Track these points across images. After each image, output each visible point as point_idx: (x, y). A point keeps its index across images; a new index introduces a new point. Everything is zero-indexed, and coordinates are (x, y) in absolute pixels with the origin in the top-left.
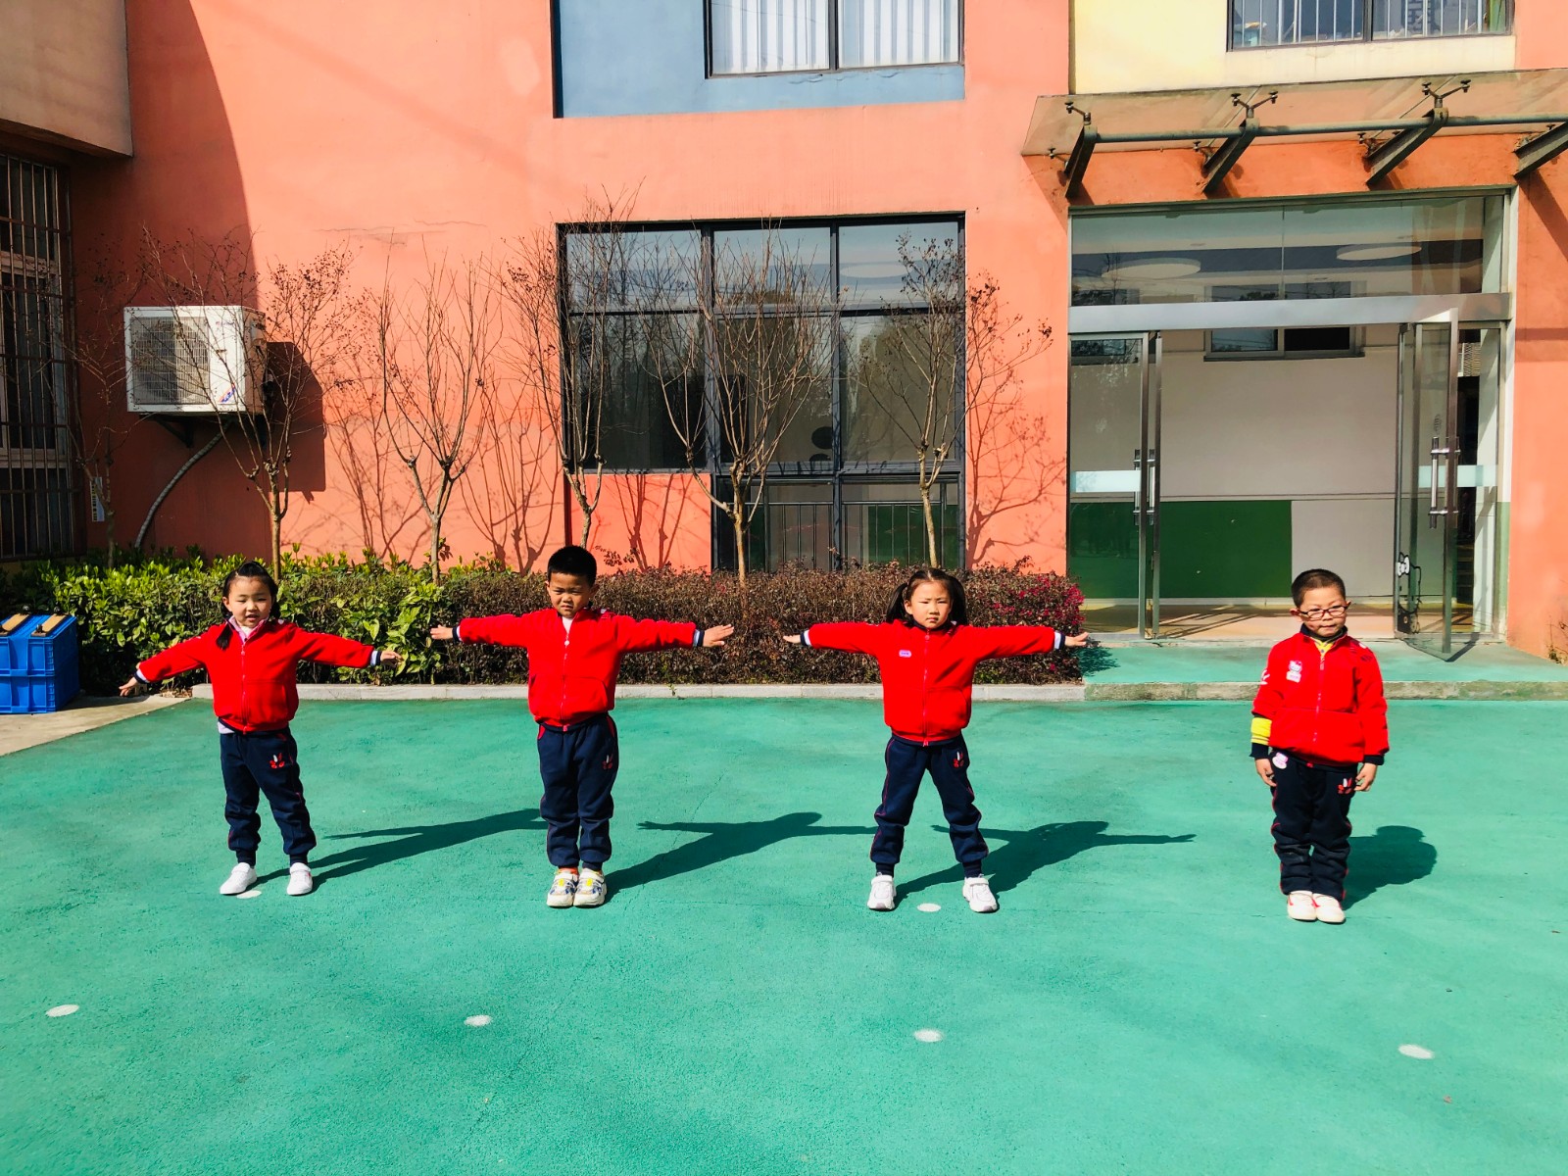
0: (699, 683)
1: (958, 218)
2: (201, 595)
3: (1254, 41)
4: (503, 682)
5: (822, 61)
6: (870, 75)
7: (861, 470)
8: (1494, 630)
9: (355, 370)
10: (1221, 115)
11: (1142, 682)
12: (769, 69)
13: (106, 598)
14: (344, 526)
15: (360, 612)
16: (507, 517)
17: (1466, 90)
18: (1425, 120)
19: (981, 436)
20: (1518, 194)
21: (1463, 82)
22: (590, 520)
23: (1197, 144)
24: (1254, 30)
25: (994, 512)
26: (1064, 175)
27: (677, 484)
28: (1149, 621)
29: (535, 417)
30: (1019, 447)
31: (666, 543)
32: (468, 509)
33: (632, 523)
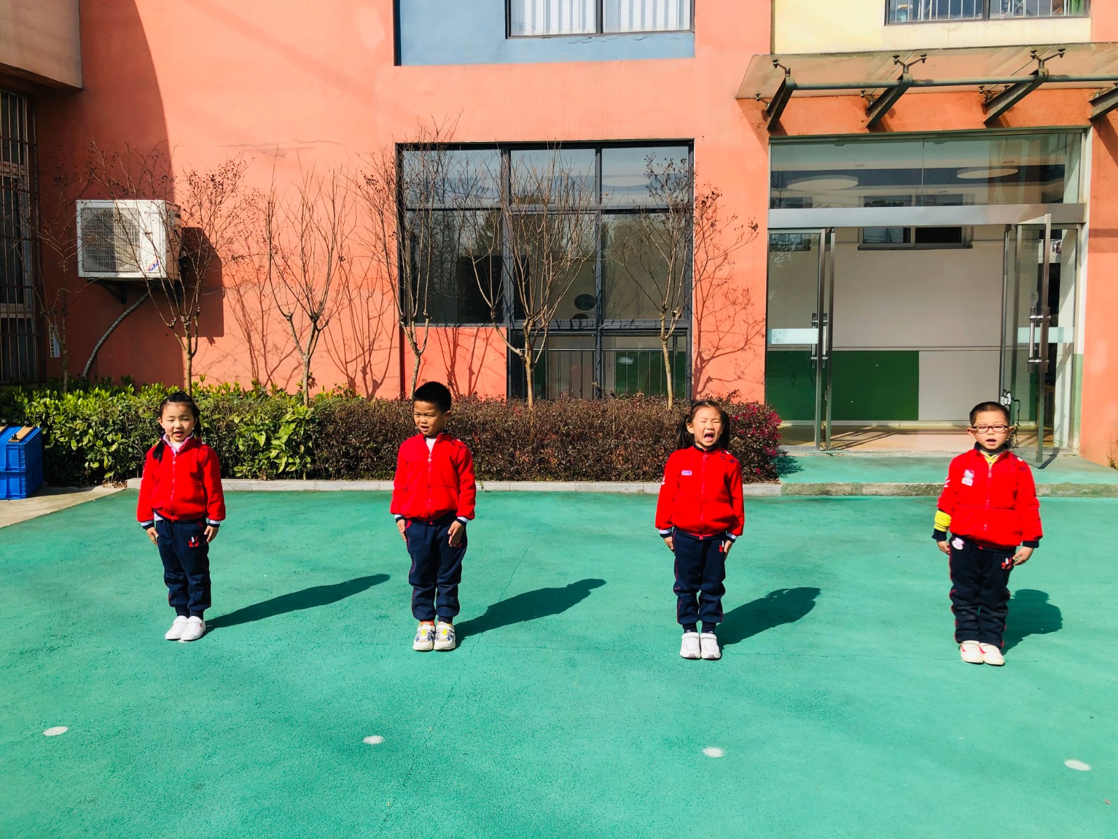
0: (501, 480)
1: (689, 144)
2: (134, 413)
3: (903, 18)
4: (356, 479)
5: (591, 27)
6: (627, 38)
7: (616, 326)
8: (1070, 446)
9: (247, 248)
10: (882, 71)
11: (822, 482)
12: (551, 33)
13: (63, 414)
14: (237, 363)
15: (251, 426)
16: (357, 358)
17: (1061, 56)
18: (1032, 77)
19: (704, 302)
20: (1092, 132)
21: (1059, 50)
22: (419, 361)
23: (863, 92)
24: (904, 10)
25: (712, 358)
26: (767, 113)
27: (482, 334)
28: (823, 437)
29: (378, 285)
30: (731, 310)
31: (474, 377)
32: (328, 351)
33: (449, 363)
